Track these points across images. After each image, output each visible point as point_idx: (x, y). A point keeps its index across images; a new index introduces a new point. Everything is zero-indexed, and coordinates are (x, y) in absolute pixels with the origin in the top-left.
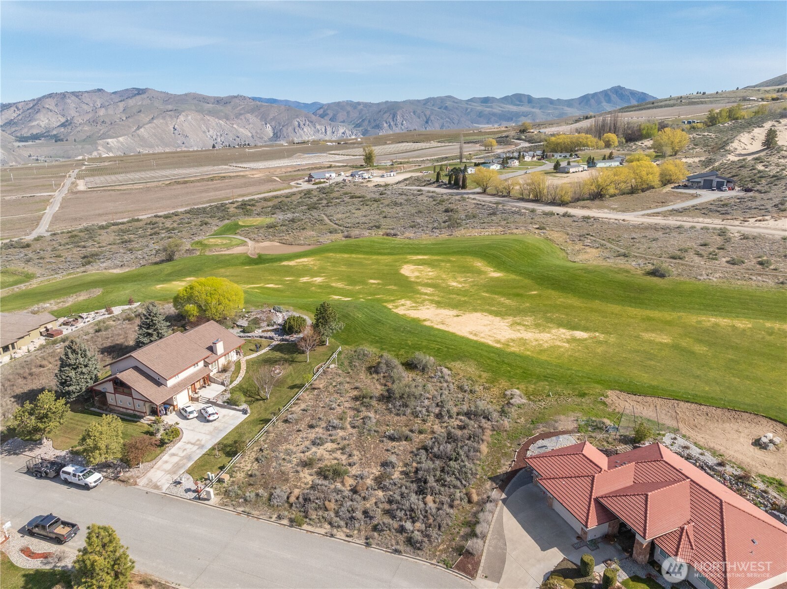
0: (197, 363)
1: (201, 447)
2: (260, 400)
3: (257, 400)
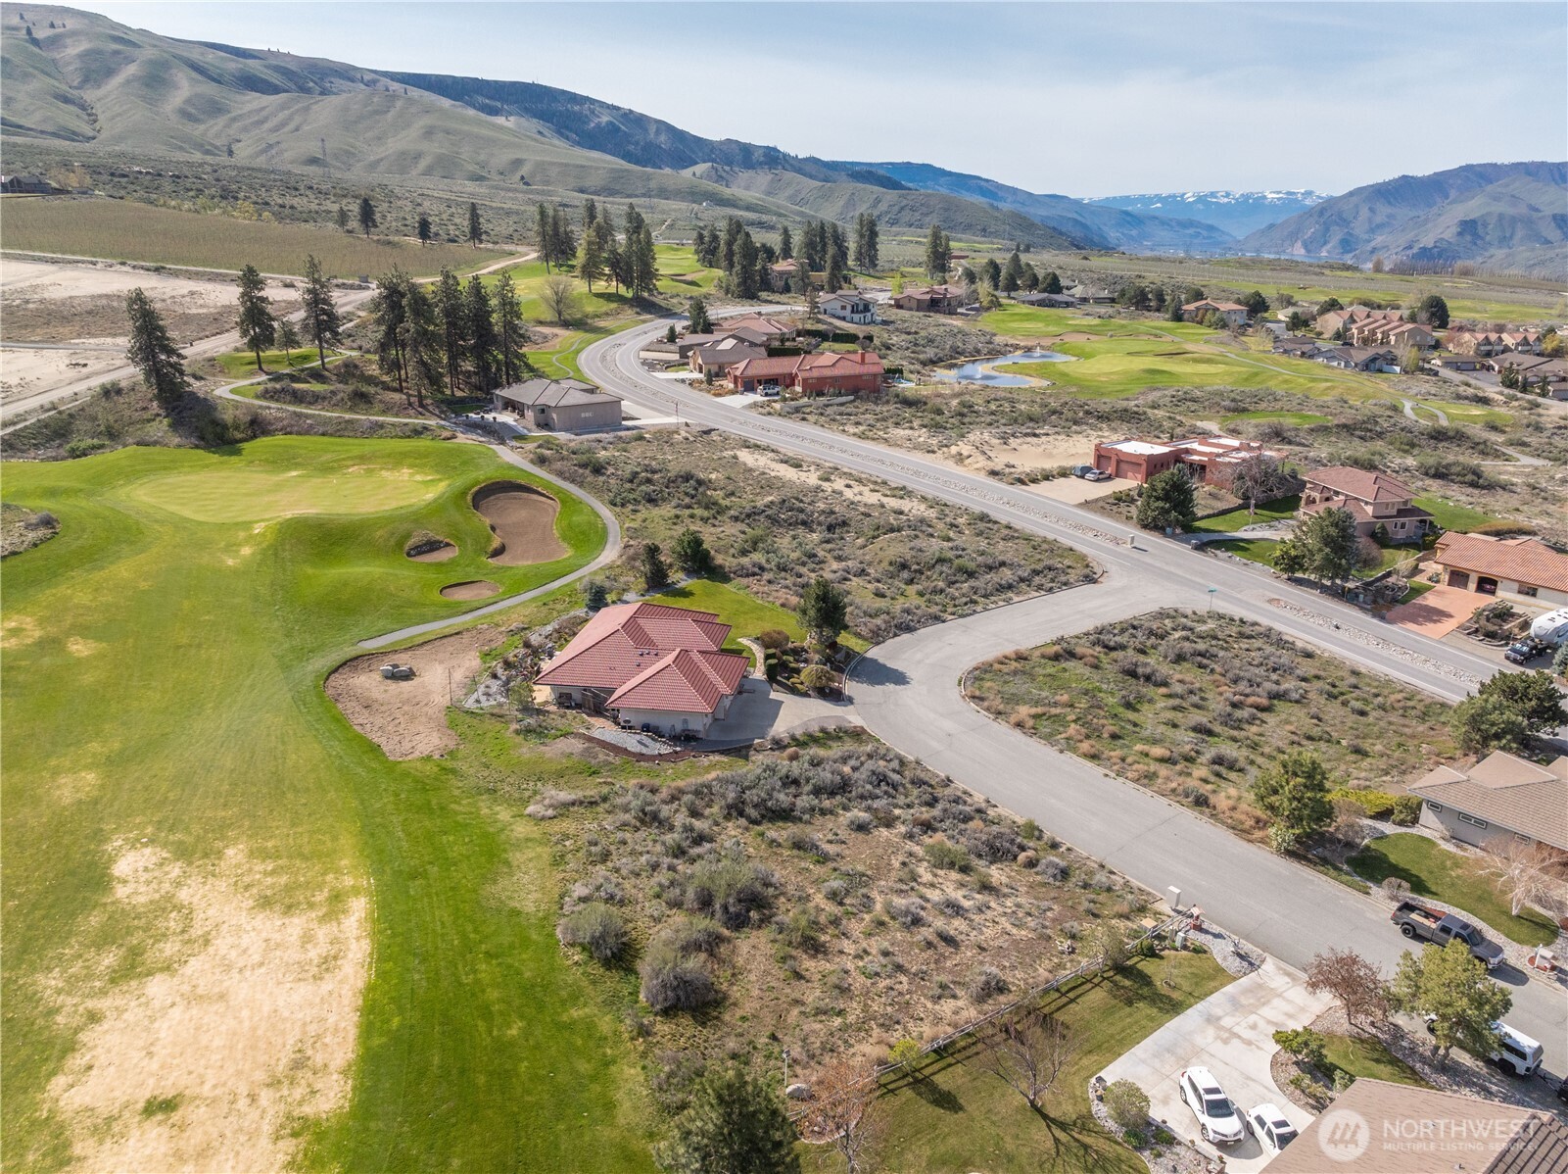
1: (1211, 1020)
2: (1053, 1121)
3: (1063, 1126)
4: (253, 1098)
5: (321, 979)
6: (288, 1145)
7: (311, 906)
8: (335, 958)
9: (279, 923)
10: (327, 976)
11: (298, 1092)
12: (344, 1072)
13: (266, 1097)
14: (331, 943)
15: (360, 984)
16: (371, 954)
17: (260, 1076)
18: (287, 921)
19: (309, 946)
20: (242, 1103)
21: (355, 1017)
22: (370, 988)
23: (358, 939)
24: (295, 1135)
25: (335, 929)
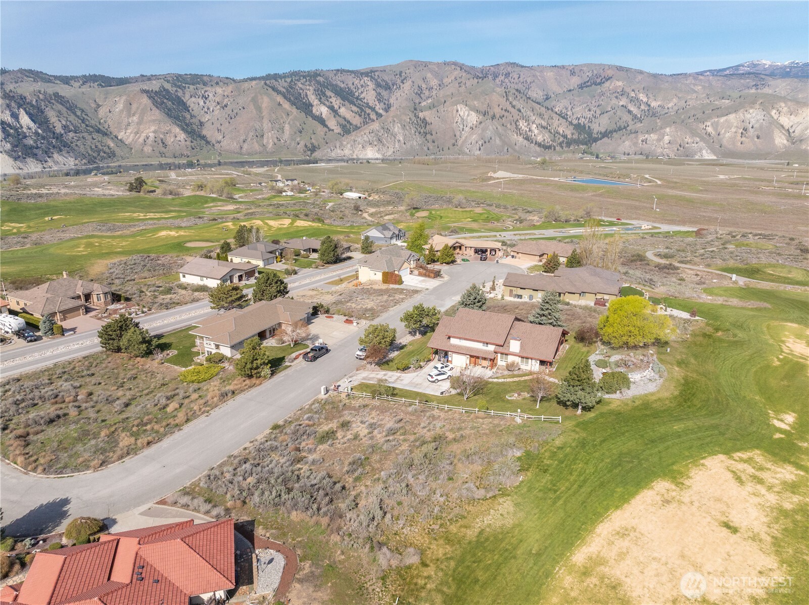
0: (487, 344)
4: (692, 503)
5: (633, 527)
6: (687, 482)
7: (602, 578)
8: (618, 533)
9: (628, 580)
10: (629, 527)
11: (674, 494)
12: (652, 488)
13: (686, 499)
14: (613, 543)
15: (619, 512)
16: (601, 522)
17: (684, 508)
18: (623, 578)
19: (624, 550)
20: (696, 504)
21: (633, 501)
22: (617, 507)
23: (599, 535)
24: (683, 484)
25: (604, 550)
